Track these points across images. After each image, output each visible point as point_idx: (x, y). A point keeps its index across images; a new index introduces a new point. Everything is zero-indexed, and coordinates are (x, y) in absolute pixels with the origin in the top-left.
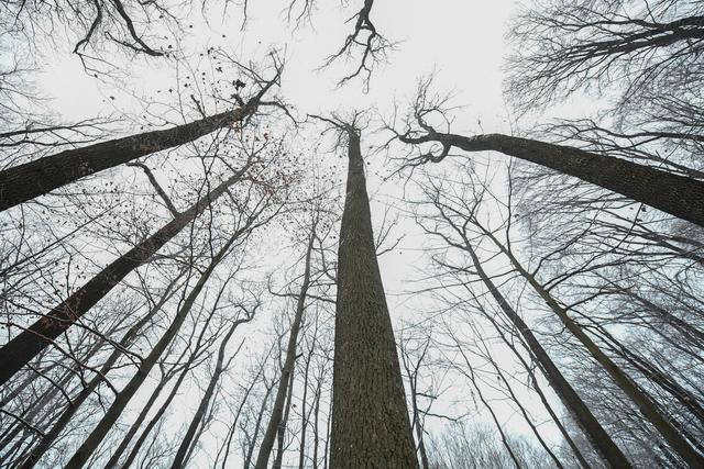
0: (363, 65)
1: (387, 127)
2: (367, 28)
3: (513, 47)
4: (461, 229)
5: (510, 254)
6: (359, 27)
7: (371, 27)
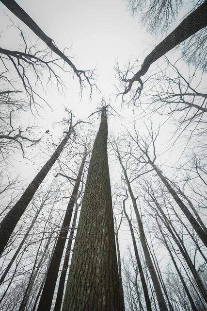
0: (91, 85)
1: (118, 94)
2: (81, 73)
3: (139, 14)
4: (181, 101)
5: (198, 94)
6: (79, 76)
7: (82, 72)
